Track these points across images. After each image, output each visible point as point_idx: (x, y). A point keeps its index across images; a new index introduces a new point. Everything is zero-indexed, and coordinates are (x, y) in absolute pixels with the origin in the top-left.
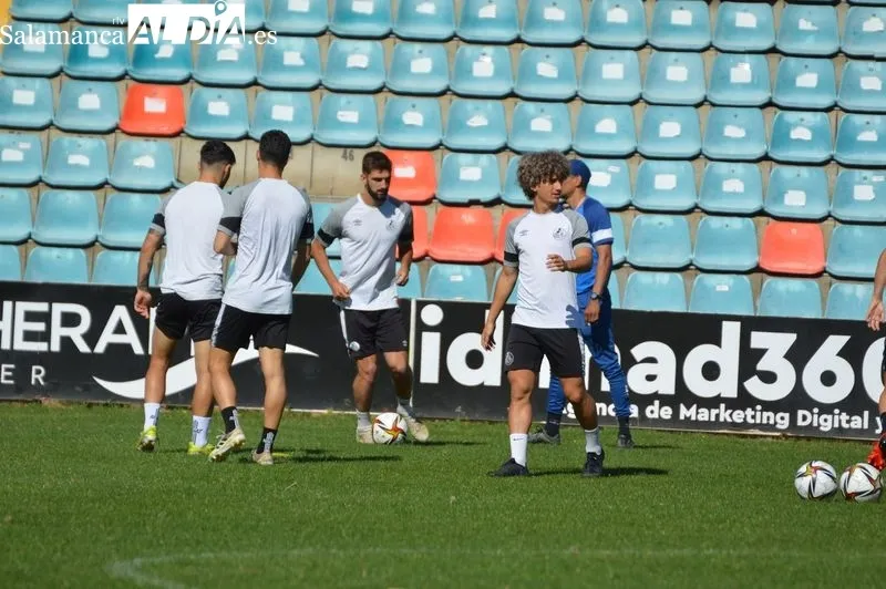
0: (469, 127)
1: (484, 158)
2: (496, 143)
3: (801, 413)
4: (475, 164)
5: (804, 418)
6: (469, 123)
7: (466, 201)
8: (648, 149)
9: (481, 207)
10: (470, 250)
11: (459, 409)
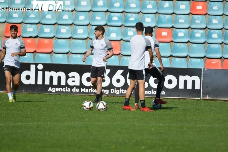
0: (30, 17)
1: (34, 26)
2: (37, 21)
3: (111, 90)
4: (31, 27)
5: (112, 91)
6: (30, 16)
7: (29, 37)
8: (76, 23)
9: (33, 38)
10: (30, 49)
11: (24, 90)
